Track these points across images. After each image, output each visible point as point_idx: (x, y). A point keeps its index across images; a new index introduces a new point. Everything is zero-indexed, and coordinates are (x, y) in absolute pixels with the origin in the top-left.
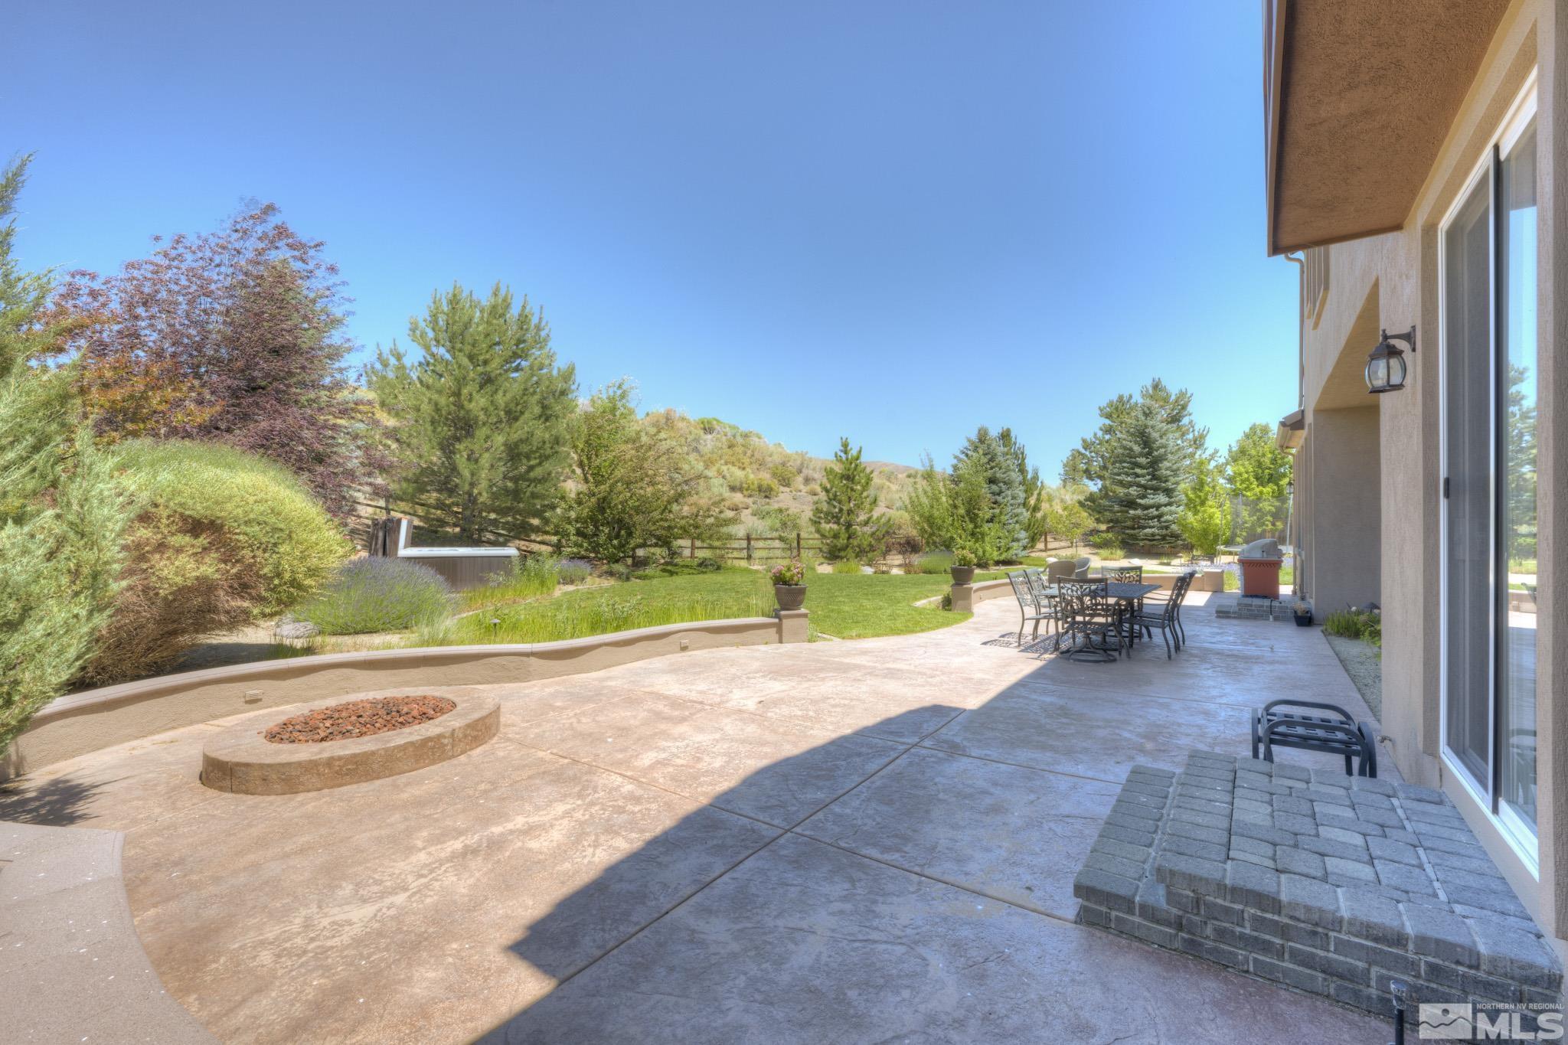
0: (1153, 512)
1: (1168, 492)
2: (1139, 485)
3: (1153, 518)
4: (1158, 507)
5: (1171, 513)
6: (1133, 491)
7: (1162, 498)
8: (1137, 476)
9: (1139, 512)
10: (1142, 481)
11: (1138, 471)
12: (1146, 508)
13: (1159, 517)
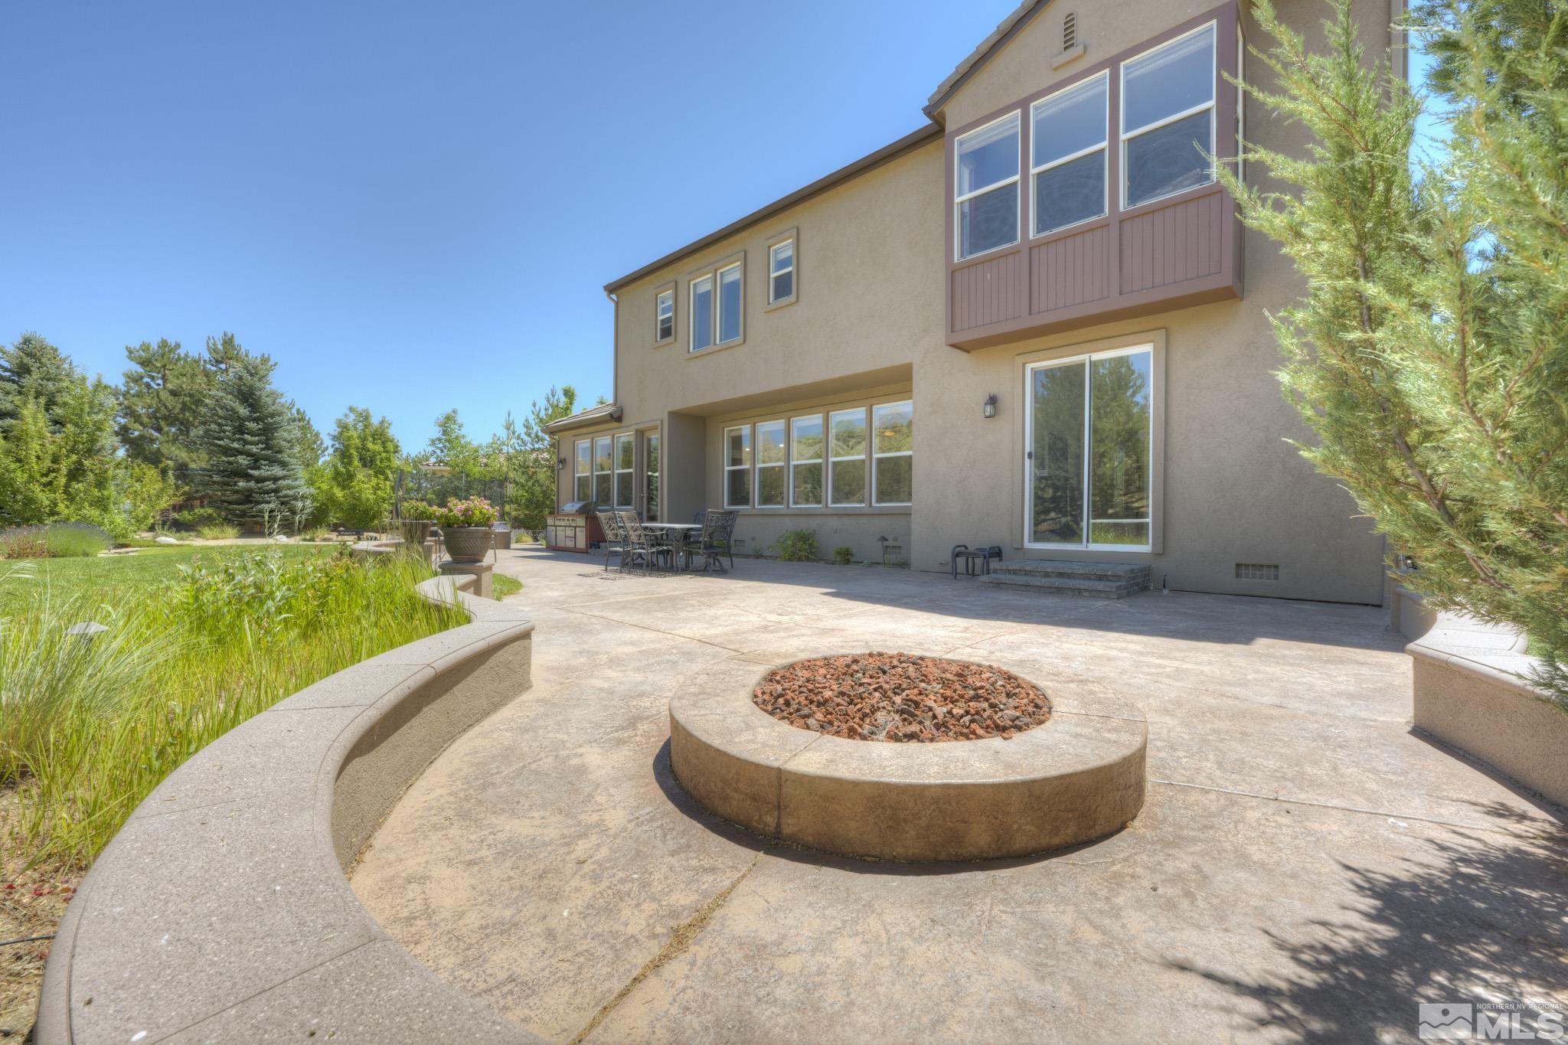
0: (270, 485)
1: (283, 464)
2: (249, 454)
3: (267, 492)
4: (275, 479)
5: (289, 488)
6: (243, 460)
7: (277, 471)
8: (246, 442)
9: (252, 484)
10: (254, 449)
11: (248, 437)
12: (260, 480)
13: (276, 491)
